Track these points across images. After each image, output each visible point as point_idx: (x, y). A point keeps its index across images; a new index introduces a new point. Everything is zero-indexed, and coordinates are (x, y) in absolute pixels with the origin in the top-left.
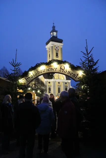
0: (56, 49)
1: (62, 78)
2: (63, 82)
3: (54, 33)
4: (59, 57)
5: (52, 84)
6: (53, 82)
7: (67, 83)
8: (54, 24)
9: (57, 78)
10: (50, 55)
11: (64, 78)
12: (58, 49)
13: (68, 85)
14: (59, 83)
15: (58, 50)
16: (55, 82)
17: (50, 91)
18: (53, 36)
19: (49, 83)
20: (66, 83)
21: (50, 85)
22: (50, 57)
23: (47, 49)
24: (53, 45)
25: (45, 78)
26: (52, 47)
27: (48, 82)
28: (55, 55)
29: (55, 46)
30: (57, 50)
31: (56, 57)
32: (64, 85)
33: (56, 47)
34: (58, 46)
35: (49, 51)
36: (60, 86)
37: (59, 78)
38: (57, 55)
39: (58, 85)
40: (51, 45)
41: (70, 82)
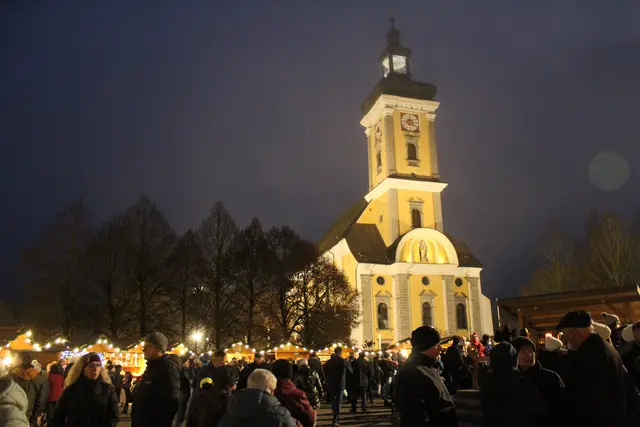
0: (406, 126)
1: (441, 260)
2: (443, 277)
3: (396, 59)
4: (421, 164)
5: (392, 287)
6: (400, 275)
7: (464, 281)
8: (392, 20)
9: (417, 259)
10: (379, 157)
11: (447, 259)
12: (415, 128)
13: (467, 288)
14: (425, 281)
15: (417, 131)
16: (409, 276)
17: (386, 318)
18: (392, 72)
19: (381, 281)
20: (459, 282)
21: (383, 293)
22: (380, 163)
23: (367, 132)
24: (391, 111)
25: (360, 260)
26: (389, 120)
27: (375, 278)
28: (402, 152)
29: (402, 115)
30: (411, 134)
31: (410, 165)
32: (448, 290)
33: (406, 118)
34: (417, 116)
35: (378, 140)
36: (433, 295)
37: (423, 259)
38: (412, 154)
39: (422, 293)
40: (385, 112)
41: (478, 276)
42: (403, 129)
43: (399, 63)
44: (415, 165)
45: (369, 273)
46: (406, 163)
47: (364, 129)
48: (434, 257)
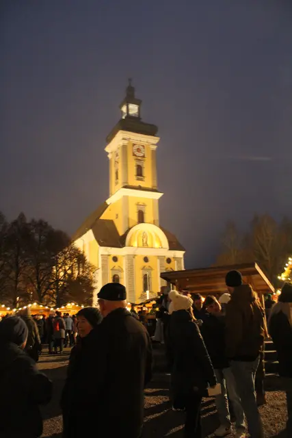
0: (138, 154)
1: (157, 245)
2: (158, 257)
3: (131, 106)
4: (145, 179)
5: (123, 264)
6: (128, 255)
7: (172, 260)
8: (130, 80)
9: (141, 244)
10: (117, 173)
11: (161, 245)
12: (142, 155)
13: (174, 265)
14: (146, 259)
15: (144, 157)
16: (134, 256)
18: (129, 116)
19: (115, 259)
20: (169, 261)
21: (116, 268)
22: (117, 178)
23: (109, 156)
24: (126, 142)
25: (101, 245)
26: (124, 148)
27: (111, 258)
28: (133, 170)
29: (134, 145)
30: (139, 158)
31: (138, 179)
32: (161, 266)
33: (136, 147)
34: (144, 146)
35: (117, 162)
36: (151, 269)
37: (145, 245)
38: (140, 172)
39: (143, 268)
40: (122, 143)
41: (182, 256)
42: (134, 155)
43: (132, 110)
44: (141, 180)
45: (107, 253)
46: (135, 178)
47: (108, 153)
48: (152, 244)
